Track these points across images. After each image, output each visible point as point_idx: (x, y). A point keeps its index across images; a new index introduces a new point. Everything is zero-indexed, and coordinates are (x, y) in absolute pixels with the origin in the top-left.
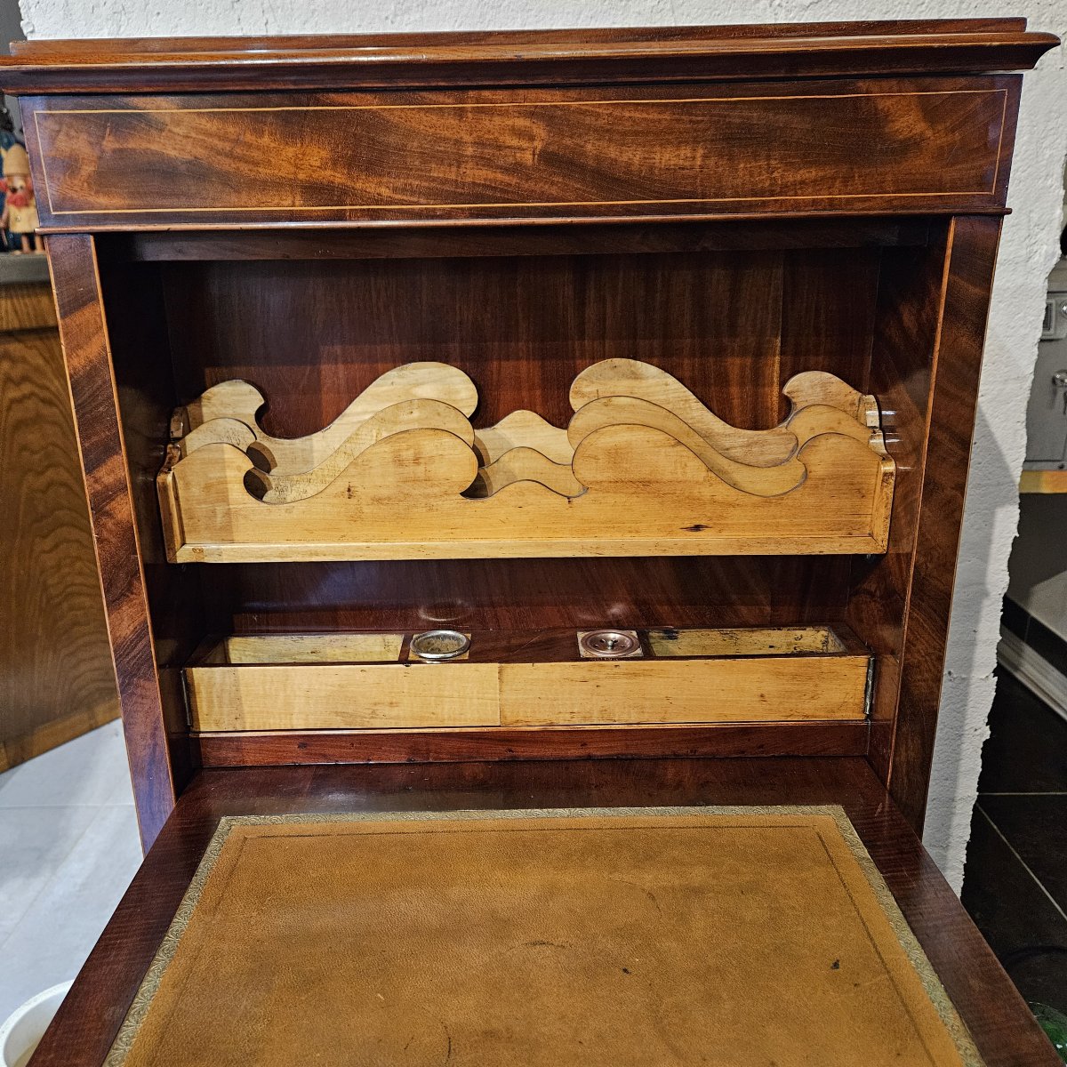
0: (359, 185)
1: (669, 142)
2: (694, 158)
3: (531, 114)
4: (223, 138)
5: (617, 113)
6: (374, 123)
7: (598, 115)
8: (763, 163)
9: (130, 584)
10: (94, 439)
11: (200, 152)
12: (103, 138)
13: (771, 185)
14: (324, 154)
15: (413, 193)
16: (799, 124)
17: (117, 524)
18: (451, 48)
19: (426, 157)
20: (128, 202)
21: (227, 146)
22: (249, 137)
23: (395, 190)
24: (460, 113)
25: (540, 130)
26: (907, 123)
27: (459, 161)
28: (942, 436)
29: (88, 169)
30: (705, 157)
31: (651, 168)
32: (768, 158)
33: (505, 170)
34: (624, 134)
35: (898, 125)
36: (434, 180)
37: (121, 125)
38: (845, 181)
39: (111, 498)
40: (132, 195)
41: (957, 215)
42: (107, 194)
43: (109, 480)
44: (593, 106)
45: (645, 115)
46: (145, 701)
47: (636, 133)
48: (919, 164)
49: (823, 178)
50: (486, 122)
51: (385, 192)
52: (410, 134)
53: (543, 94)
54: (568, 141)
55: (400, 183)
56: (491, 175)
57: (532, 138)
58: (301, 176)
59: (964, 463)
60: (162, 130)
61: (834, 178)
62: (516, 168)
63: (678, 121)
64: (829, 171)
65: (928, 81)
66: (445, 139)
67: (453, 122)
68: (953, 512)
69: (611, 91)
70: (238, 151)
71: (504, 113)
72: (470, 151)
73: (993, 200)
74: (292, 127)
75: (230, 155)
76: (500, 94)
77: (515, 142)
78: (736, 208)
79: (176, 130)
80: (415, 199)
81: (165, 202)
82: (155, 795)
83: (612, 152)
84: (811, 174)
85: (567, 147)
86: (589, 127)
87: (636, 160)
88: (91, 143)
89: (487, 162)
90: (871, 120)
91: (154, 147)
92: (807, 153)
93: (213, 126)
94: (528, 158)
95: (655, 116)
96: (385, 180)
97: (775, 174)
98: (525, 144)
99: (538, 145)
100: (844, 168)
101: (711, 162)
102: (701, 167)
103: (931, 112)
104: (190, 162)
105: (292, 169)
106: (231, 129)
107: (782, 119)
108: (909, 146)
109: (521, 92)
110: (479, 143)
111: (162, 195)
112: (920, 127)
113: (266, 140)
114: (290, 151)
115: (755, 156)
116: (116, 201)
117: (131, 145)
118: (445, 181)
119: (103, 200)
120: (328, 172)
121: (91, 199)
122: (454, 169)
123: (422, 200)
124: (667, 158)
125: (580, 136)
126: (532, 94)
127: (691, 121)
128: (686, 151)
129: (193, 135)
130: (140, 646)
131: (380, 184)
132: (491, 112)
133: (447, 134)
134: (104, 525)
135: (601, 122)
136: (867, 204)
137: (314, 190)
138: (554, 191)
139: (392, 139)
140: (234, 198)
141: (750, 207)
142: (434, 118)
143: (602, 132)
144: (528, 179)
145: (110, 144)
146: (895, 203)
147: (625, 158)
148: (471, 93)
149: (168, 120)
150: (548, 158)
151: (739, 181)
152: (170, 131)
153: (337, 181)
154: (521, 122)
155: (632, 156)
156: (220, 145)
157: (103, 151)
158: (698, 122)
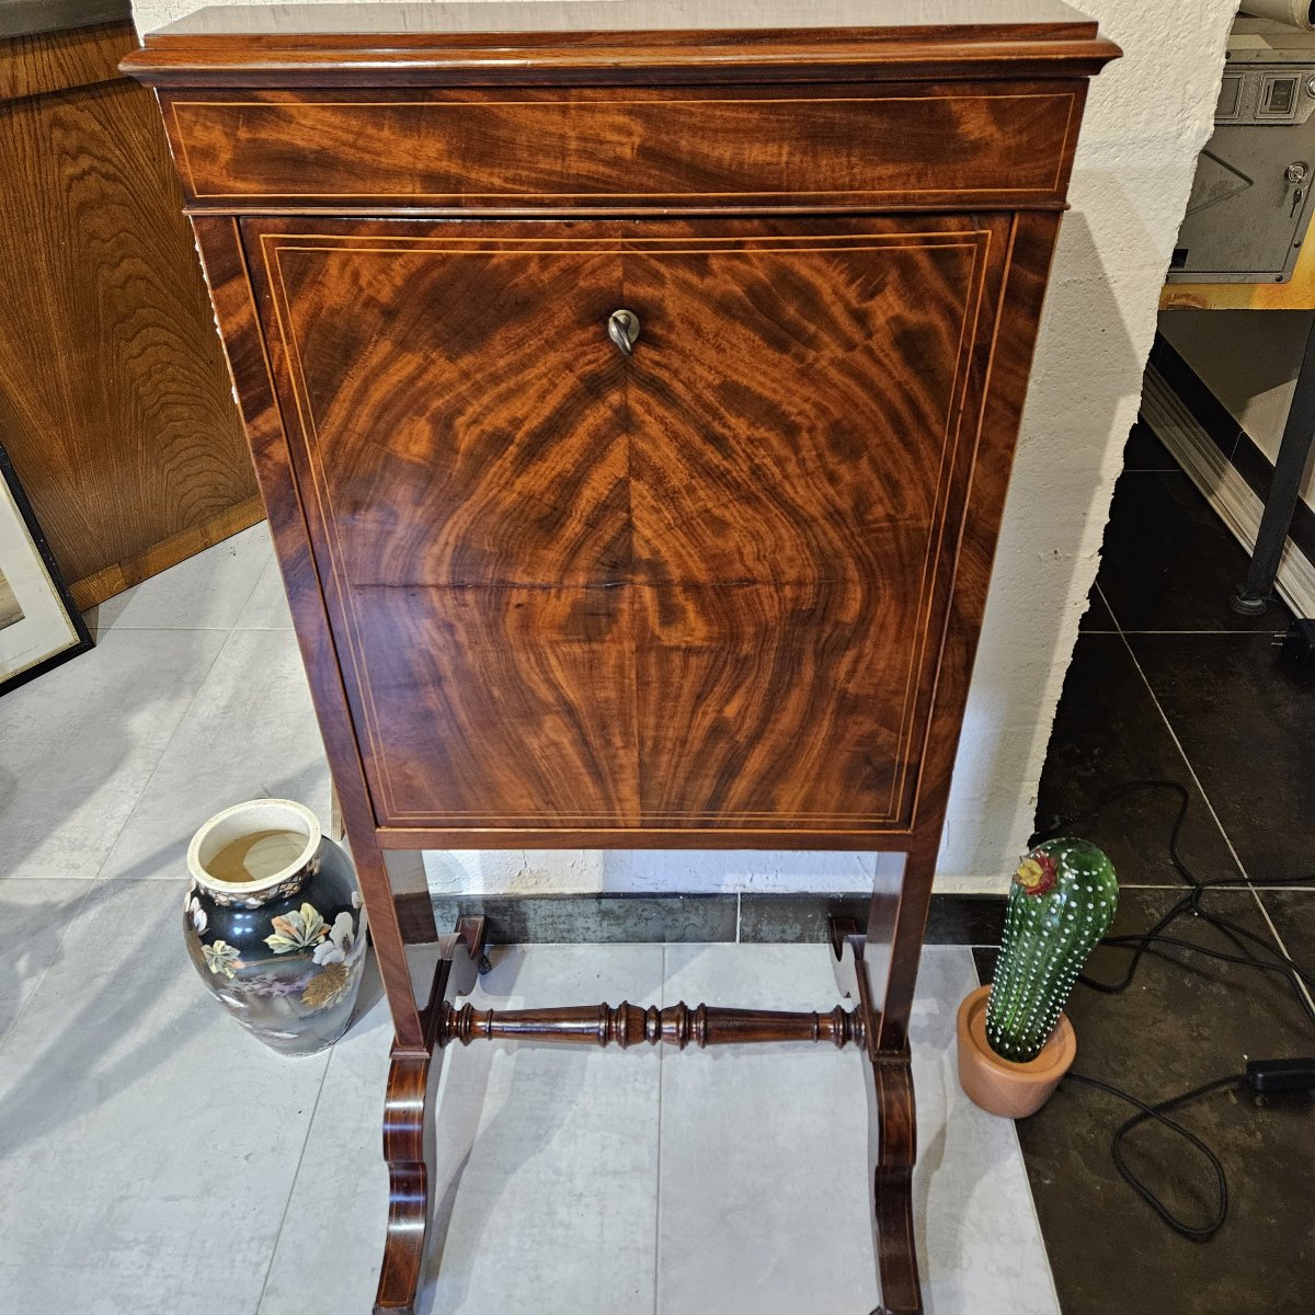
0: (473, 175)
1: (757, 140)
2: (780, 155)
3: (630, 112)
4: (348, 131)
5: (709, 112)
6: (486, 118)
7: (692, 114)
8: (844, 159)
9: (291, 513)
10: (251, 393)
11: (327, 143)
12: (237, 129)
13: (851, 180)
14: (440, 146)
15: (522, 183)
16: (879, 125)
17: (275, 464)
19: (534, 150)
20: (264, 187)
21: (350, 138)
22: (370, 130)
23: (506, 180)
24: (564, 111)
25: (638, 127)
26: (975, 123)
27: (563, 154)
28: (998, 404)
29: (225, 157)
30: (791, 154)
31: (741, 164)
32: (849, 155)
33: (607, 163)
34: (716, 131)
35: (969, 127)
36: (541, 171)
37: (253, 117)
38: (919, 179)
39: (268, 443)
40: (268, 181)
41: (1021, 211)
42: (244, 180)
43: (266, 428)
44: (686, 105)
45: (735, 114)
46: (309, 606)
47: (727, 131)
48: (988, 162)
49: (899, 175)
50: (588, 119)
51: (497, 182)
52: (517, 129)
53: (641, 93)
54: (664, 137)
55: (511, 173)
56: (593, 168)
57: (630, 134)
58: (420, 166)
60: (290, 122)
61: (908, 175)
62: (616, 162)
63: (765, 119)
64: (904, 168)
65: (1000, 85)
66: (551, 134)
67: (557, 118)
68: (1003, 467)
69: (703, 92)
70: (361, 142)
71: (604, 110)
72: (573, 145)
73: (1052, 196)
74: (409, 121)
75: (353, 146)
76: (601, 93)
77: (614, 137)
78: (817, 201)
79: (303, 122)
80: (525, 189)
81: (297, 188)
82: (325, 677)
83: (705, 148)
84: (890, 170)
85: (663, 143)
86: (684, 124)
87: (727, 155)
88: (226, 134)
89: (590, 156)
90: (946, 121)
91: (284, 137)
92: (886, 151)
93: (337, 120)
94: (627, 152)
95: (745, 115)
96: (496, 170)
97: (855, 170)
98: (624, 139)
99: (637, 140)
100: (920, 165)
101: (797, 159)
102: (787, 163)
103: (999, 114)
104: (317, 152)
105: (411, 160)
106: (354, 122)
107: (862, 119)
108: (978, 147)
109: (620, 91)
110: (582, 138)
111: (294, 181)
112: (991, 129)
113: (386, 133)
114: (408, 144)
115: (838, 154)
116: (253, 186)
117: (263, 135)
118: (551, 173)
119: (240, 185)
120: (444, 163)
121: (232, 184)
122: (560, 162)
123: (531, 190)
124: (756, 154)
125: (675, 133)
126: (630, 93)
127: (778, 120)
128: (773, 148)
129: (319, 127)
130: (303, 564)
131: (491, 174)
132: (592, 109)
133: (551, 128)
134: (265, 465)
135: (695, 120)
136: (938, 199)
137: (432, 179)
138: (651, 183)
139: (503, 133)
140: (360, 186)
141: (831, 201)
142: (539, 115)
143: (694, 130)
144: (628, 172)
145: (243, 134)
146: (964, 198)
147: (716, 153)
148: (574, 92)
149: (295, 112)
150: (645, 152)
151: (821, 176)
152: (298, 123)
153: (453, 171)
154: (621, 120)
155: (723, 152)
156: (345, 136)
157: (238, 140)
158: (784, 121)
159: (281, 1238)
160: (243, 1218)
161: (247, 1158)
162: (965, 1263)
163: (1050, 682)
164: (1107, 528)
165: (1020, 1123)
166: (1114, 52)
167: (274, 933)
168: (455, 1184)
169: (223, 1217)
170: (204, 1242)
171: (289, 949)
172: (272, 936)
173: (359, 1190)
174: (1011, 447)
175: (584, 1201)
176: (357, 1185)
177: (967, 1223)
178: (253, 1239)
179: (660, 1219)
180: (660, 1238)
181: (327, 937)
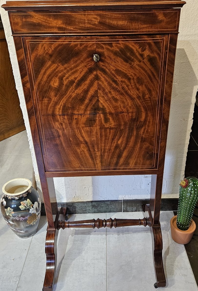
0: (67, 27)
1: (121, 20)
2: (125, 23)
3: (97, 15)
4: (44, 19)
5: (112, 15)
6: (70, 16)
7: (108, 15)
8: (137, 24)
9: (30, 99)
10: (23, 73)
11: (40, 21)
12: (23, 19)
13: (139, 28)
14: (61, 22)
15: (77, 29)
16: (143, 17)
17: (27, 88)
18: (83, 3)
19: (79, 22)
20: (28, 30)
21: (44, 20)
22: (48, 19)
23: (74, 28)
24: (85, 15)
25: (98, 18)
26: (161, 17)
27: (85, 23)
28: (169, 73)
29: (20, 24)
30: (127, 23)
31: (118, 25)
32: (138, 23)
33: (93, 25)
34: (113, 18)
35: (160, 17)
36: (81, 26)
37: (26, 17)
38: (151, 27)
39: (26, 84)
40: (28, 29)
41: (170, 33)
42: (23, 29)
43: (26, 80)
44: (108, 13)
45: (116, 15)
46: (33, 120)
47: (115, 18)
48: (163, 24)
49: (147, 27)
50: (89, 16)
51: (72, 29)
52: (76, 18)
53: (99, 11)
54: (103, 20)
55: (75, 27)
56: (90, 26)
57: (97, 19)
58: (57, 26)
59: (172, 77)
60: (33, 17)
61: (149, 27)
62: (94, 25)
63: (122, 16)
64: (148, 25)
65: (165, 9)
66: (82, 19)
67: (83, 16)
68: (171, 86)
69: (111, 11)
70: (46, 21)
71: (92, 15)
72: (86, 21)
73: (176, 31)
74: (56, 17)
75: (45, 22)
76: (92, 11)
77: (94, 20)
78: (133, 32)
79: (35, 17)
80: (77, 30)
81: (34, 30)
82: (35, 136)
83: (111, 22)
84: (145, 26)
85: (103, 21)
86: (107, 17)
87: (115, 23)
88: (21, 20)
89: (90, 24)
90: (156, 16)
91: (32, 20)
92: (145, 22)
93: (42, 17)
94: (97, 23)
95: (118, 15)
96: (72, 26)
97: (139, 26)
98: (96, 20)
99: (98, 20)
100: (151, 25)
101: (128, 24)
102: (127, 25)
103: (165, 15)
104: (38, 23)
105: (56, 24)
106: (45, 17)
107: (140, 16)
108: (161, 21)
109: (95, 11)
110: (88, 20)
111: (33, 29)
112: (164, 18)
113: (51, 19)
114: (55, 21)
115: (136, 23)
116: (26, 30)
117: (28, 20)
118: (82, 27)
119: (23, 30)
120: (62, 25)
121: (21, 30)
122: (84, 25)
123: (78, 30)
124: (121, 23)
125: (105, 19)
126: (97, 11)
127: (125, 16)
128: (124, 22)
129: (38, 18)
130: (32, 110)
131: (71, 27)
132: (90, 14)
133: (82, 18)
134: (25, 88)
135: (109, 16)
136: (155, 31)
137: (60, 28)
138: (101, 29)
139: (73, 19)
140: (46, 30)
141: (135, 32)
142: (80, 15)
143: (110, 18)
144: (97, 26)
145: (24, 20)
146: (160, 31)
147: (113, 23)
148: (86, 11)
149: (34, 16)
150: (100, 23)
151: (133, 27)
152: (34, 18)
153: (64, 27)
154: (95, 16)
155: (114, 22)
156: (43, 20)
157: (23, 21)
158: (126, 17)
159: (21, 276)
160: (13, 272)
161: (13, 260)
162: (175, 274)
163: (185, 148)
164: (194, 114)
165: (185, 245)
166: (185, 3)
167: (21, 205)
168: (61, 263)
169: (8, 272)
170: (4, 277)
171: (24, 209)
172: (20, 206)
173: (39, 265)
174: (172, 82)
175: (90, 265)
176: (39, 264)
177: (175, 266)
178: (14, 276)
179: (107, 268)
180: (107, 272)
181: (33, 207)
